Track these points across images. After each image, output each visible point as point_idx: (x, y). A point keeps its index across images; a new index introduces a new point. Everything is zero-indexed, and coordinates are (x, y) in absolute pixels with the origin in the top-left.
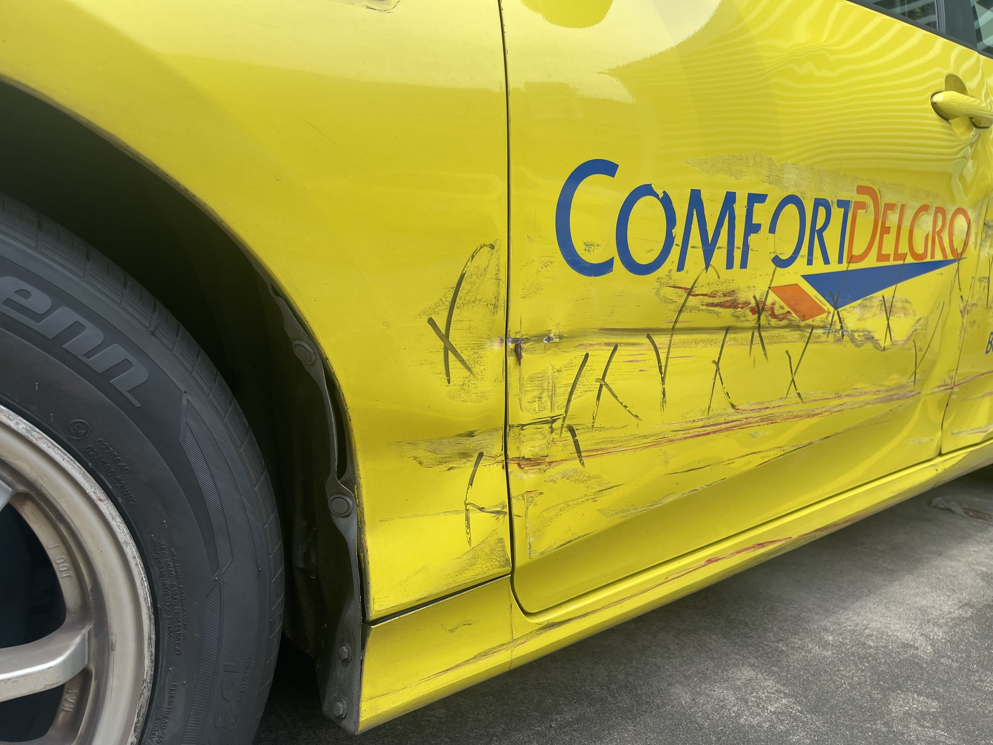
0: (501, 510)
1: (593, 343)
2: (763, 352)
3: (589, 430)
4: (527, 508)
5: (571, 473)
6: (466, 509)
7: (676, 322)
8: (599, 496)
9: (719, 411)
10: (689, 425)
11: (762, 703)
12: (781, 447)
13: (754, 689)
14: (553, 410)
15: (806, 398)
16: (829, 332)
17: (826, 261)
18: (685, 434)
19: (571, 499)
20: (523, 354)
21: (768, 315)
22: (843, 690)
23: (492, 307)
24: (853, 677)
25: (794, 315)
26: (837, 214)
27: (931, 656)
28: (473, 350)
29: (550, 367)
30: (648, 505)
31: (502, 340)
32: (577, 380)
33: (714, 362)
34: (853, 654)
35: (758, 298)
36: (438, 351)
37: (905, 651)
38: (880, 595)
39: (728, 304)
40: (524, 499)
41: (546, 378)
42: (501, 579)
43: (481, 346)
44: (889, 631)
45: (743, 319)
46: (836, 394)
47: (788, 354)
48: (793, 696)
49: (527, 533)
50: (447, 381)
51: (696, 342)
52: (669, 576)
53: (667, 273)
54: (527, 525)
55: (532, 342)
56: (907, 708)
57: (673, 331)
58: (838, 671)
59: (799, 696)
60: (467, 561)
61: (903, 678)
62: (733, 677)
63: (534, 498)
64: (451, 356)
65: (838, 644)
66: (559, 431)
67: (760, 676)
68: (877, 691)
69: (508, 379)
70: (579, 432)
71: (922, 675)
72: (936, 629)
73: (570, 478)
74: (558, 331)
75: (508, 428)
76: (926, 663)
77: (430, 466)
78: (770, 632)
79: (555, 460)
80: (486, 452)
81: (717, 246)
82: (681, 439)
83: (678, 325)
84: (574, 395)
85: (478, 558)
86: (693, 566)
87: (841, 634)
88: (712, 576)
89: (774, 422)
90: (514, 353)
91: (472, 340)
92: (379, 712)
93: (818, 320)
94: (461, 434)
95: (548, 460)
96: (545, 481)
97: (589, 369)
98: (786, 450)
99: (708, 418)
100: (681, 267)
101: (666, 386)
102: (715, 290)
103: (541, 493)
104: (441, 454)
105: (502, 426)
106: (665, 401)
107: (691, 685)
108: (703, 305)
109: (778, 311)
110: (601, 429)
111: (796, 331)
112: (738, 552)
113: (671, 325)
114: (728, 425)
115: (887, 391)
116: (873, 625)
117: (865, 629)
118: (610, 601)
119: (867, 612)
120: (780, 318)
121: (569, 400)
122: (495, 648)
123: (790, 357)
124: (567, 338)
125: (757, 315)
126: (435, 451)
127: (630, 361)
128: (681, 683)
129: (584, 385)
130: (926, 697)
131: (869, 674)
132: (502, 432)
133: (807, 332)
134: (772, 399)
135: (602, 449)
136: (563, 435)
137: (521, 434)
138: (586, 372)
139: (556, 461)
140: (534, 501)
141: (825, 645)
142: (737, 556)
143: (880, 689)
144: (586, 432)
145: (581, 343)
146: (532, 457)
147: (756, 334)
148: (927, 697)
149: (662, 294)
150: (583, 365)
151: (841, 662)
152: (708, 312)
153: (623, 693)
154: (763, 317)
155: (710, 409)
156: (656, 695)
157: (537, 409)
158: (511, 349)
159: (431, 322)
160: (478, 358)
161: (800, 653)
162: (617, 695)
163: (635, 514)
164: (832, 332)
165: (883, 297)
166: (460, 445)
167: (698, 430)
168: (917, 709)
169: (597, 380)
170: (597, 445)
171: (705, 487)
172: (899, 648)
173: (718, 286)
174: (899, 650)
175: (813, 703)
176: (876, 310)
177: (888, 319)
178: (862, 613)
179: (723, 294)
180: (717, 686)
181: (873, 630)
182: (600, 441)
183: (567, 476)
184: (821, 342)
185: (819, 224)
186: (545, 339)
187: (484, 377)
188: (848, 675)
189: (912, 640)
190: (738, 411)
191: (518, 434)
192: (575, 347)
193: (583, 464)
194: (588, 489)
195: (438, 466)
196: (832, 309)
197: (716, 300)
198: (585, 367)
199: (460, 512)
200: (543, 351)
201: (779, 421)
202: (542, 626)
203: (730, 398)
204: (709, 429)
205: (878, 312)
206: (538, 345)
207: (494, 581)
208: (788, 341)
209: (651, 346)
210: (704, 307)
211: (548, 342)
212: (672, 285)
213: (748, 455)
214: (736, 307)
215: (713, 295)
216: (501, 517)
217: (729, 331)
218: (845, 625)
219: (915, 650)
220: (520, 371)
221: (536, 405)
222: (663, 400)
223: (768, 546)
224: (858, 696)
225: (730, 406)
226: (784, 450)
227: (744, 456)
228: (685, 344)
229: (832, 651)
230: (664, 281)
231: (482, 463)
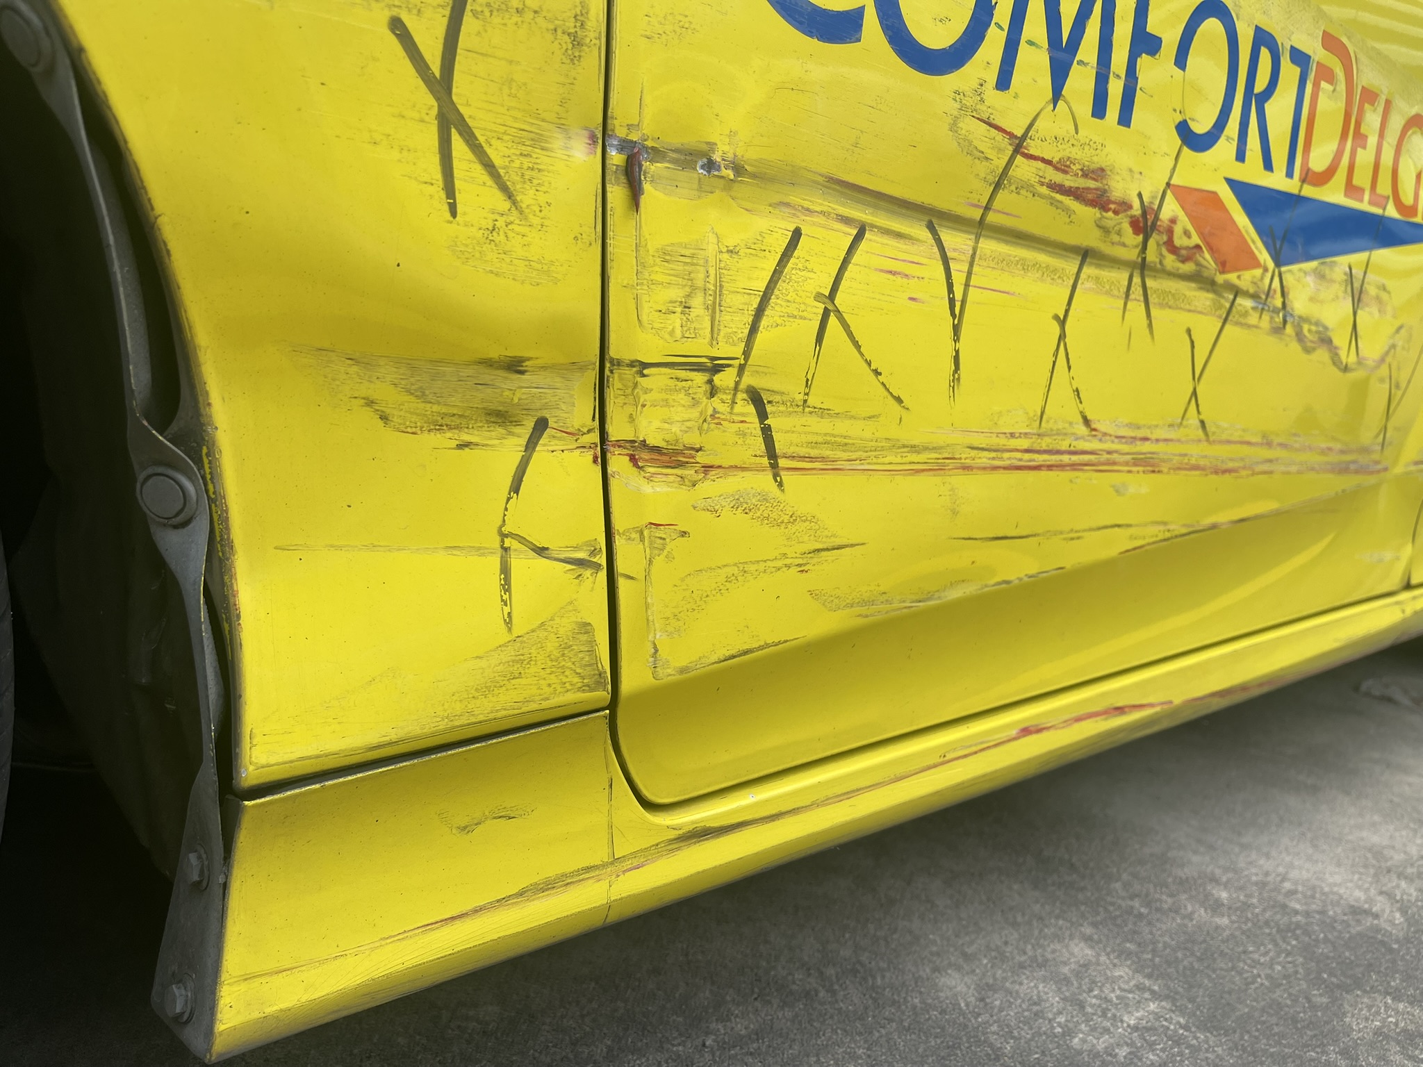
0: (588, 558)
1: (811, 207)
2: (1145, 322)
3: (796, 409)
4: (650, 562)
5: (754, 501)
6: (502, 547)
7: (987, 208)
8: (815, 560)
9: (1060, 425)
10: (1002, 441)
11: (1110, 1010)
12: (1165, 523)
13: (1094, 982)
14: (714, 343)
15: (1214, 433)
16: (1263, 309)
17: (1268, 165)
18: (993, 459)
19: (753, 560)
20: (647, 187)
21: (1161, 243)
22: (1257, 988)
23: (566, 37)
24: (1272, 964)
25: (1207, 255)
26: (1289, 72)
27: (1403, 929)
28: (520, 147)
29: (713, 239)
30: (915, 597)
31: (593, 138)
32: (772, 285)
33: (1056, 317)
34: (1267, 923)
35: (1146, 199)
36: (422, 121)
37: (1358, 921)
38: (1300, 824)
39: (1090, 196)
40: (642, 539)
41: (701, 262)
42: (585, 717)
43: (539, 141)
44: (1323, 885)
45: (1116, 238)
46: (1264, 437)
47: (1190, 335)
48: (1167, 997)
49: (648, 620)
50: (446, 207)
51: (1025, 267)
52: (948, 752)
53: (976, 86)
54: (649, 600)
55: (669, 162)
56: (1378, 1023)
57: (980, 227)
58: (1245, 952)
59: (1177, 997)
60: (500, 668)
61: (1361, 969)
62: (1054, 959)
63: (668, 540)
64: (458, 145)
65: (1239, 904)
66: (729, 397)
67: (1103, 958)
68: (1318, 990)
69: (608, 241)
70: (774, 409)
71: (1394, 962)
72: (1403, 884)
73: (750, 510)
74: (732, 151)
75: (608, 365)
76: (1397, 941)
77: (409, 430)
78: (1117, 881)
79: (716, 463)
80: (555, 419)
81: (1078, 58)
82: (984, 468)
83: (992, 218)
84: (764, 318)
85: (528, 663)
86: (996, 736)
87: (1241, 888)
88: (1028, 761)
89: (1157, 470)
90: (623, 179)
91: (515, 119)
92: (269, 1010)
93: (1245, 279)
94: (490, 359)
95: (701, 458)
96: (695, 508)
97: (800, 266)
98: (1173, 530)
99: (1039, 435)
100: (1003, 82)
101: (961, 346)
102: (1069, 158)
103: (684, 534)
104: (439, 403)
105: (594, 360)
106: (959, 379)
107: (978, 971)
108: (1042, 184)
109: (1180, 240)
110: (822, 412)
111: (1208, 291)
112: (1079, 719)
113: (976, 214)
114: (1075, 458)
115: (1342, 452)
116: (1294, 874)
117: (1283, 880)
118: (830, 792)
119: (1281, 853)
120: (1183, 256)
121: (754, 329)
122: (572, 874)
123: (1192, 343)
124: (754, 176)
125: (1140, 238)
126: (424, 394)
127: (890, 272)
128: (959, 968)
129: (788, 301)
130: (1408, 1002)
131: (1301, 960)
132: (593, 375)
133: (1226, 299)
134: (1155, 423)
135: (823, 459)
136: (738, 409)
137: (640, 387)
138: (794, 272)
139: (720, 467)
140: (668, 549)
141: (1217, 907)
142: (1077, 726)
143: (1323, 986)
144: (790, 413)
145: (786, 200)
146: (663, 444)
147: (1137, 280)
148: (1411, 1003)
149: (963, 132)
150: (789, 253)
151: (1248, 937)
152: (1052, 204)
153: (848, 982)
154: (1152, 243)
155: (1045, 417)
156: (910, 988)
157: (678, 333)
158: (617, 166)
159: (398, 27)
160: (532, 169)
161: (1173, 919)
162: (836, 987)
163: (886, 613)
164: (1269, 311)
165: (1350, 269)
166: (489, 391)
167: (1019, 455)
168: (1396, 1024)
169: (818, 297)
170: (812, 448)
171: (1026, 579)
172: (1345, 914)
173: (1074, 150)
174: (1346, 918)
175: (1205, 1011)
176: (1338, 289)
177: (1355, 314)
178: (1274, 853)
179: (1082, 170)
180: (1025, 974)
181: (1296, 883)
182: (820, 439)
183: (745, 506)
184: (1249, 326)
185: (1260, 85)
186: (700, 163)
187: (546, 222)
188: (1262, 960)
189: (1366, 902)
190: (1094, 433)
191: (631, 384)
192: (770, 205)
193: (780, 485)
194: (790, 543)
195: (432, 434)
196: (1271, 264)
197: (1068, 181)
198: (792, 260)
199: (486, 551)
200: (696, 193)
201: (1165, 470)
202: (681, 832)
203: (1081, 402)
204: (1040, 459)
205: (1341, 294)
206: (684, 175)
207: (570, 721)
208: (1193, 308)
209: (936, 249)
210: (1044, 190)
211: (709, 172)
212: (985, 117)
213: (1106, 527)
214: (1104, 207)
215: (1062, 167)
216: (588, 573)
217: (1088, 260)
218: (1246, 873)
219: (1374, 919)
220: (638, 227)
221: (676, 321)
222: (954, 375)
223: (1130, 712)
224: (1286, 999)
225: (1081, 420)
226: (1169, 531)
227: (1099, 529)
228: (1002, 263)
229: (1228, 916)
230: (968, 102)
231: (544, 445)
